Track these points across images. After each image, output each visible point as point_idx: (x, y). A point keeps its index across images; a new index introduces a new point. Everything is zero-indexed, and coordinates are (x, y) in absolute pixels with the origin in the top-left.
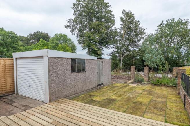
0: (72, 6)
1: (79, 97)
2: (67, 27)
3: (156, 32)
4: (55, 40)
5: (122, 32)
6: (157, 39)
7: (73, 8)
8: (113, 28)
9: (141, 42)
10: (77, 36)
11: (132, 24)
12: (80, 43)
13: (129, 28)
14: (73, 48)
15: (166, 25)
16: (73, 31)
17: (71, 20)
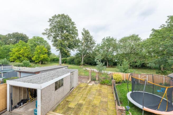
0: (49, 20)
1: (60, 105)
2: (44, 34)
3: (101, 43)
4: (33, 41)
5: (83, 41)
6: (102, 47)
7: (49, 22)
8: (77, 38)
9: (94, 48)
10: (52, 41)
11: (89, 37)
12: (54, 46)
13: (87, 39)
14: (48, 48)
15: (106, 39)
16: (49, 37)
17: (47, 29)
